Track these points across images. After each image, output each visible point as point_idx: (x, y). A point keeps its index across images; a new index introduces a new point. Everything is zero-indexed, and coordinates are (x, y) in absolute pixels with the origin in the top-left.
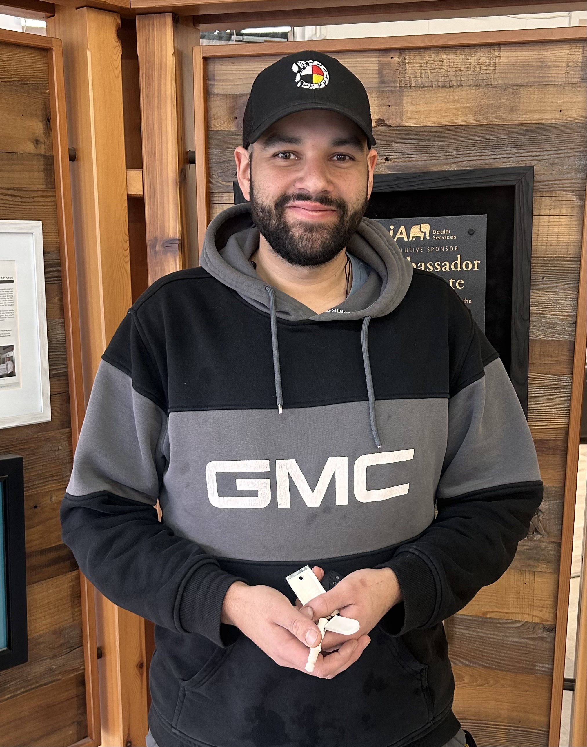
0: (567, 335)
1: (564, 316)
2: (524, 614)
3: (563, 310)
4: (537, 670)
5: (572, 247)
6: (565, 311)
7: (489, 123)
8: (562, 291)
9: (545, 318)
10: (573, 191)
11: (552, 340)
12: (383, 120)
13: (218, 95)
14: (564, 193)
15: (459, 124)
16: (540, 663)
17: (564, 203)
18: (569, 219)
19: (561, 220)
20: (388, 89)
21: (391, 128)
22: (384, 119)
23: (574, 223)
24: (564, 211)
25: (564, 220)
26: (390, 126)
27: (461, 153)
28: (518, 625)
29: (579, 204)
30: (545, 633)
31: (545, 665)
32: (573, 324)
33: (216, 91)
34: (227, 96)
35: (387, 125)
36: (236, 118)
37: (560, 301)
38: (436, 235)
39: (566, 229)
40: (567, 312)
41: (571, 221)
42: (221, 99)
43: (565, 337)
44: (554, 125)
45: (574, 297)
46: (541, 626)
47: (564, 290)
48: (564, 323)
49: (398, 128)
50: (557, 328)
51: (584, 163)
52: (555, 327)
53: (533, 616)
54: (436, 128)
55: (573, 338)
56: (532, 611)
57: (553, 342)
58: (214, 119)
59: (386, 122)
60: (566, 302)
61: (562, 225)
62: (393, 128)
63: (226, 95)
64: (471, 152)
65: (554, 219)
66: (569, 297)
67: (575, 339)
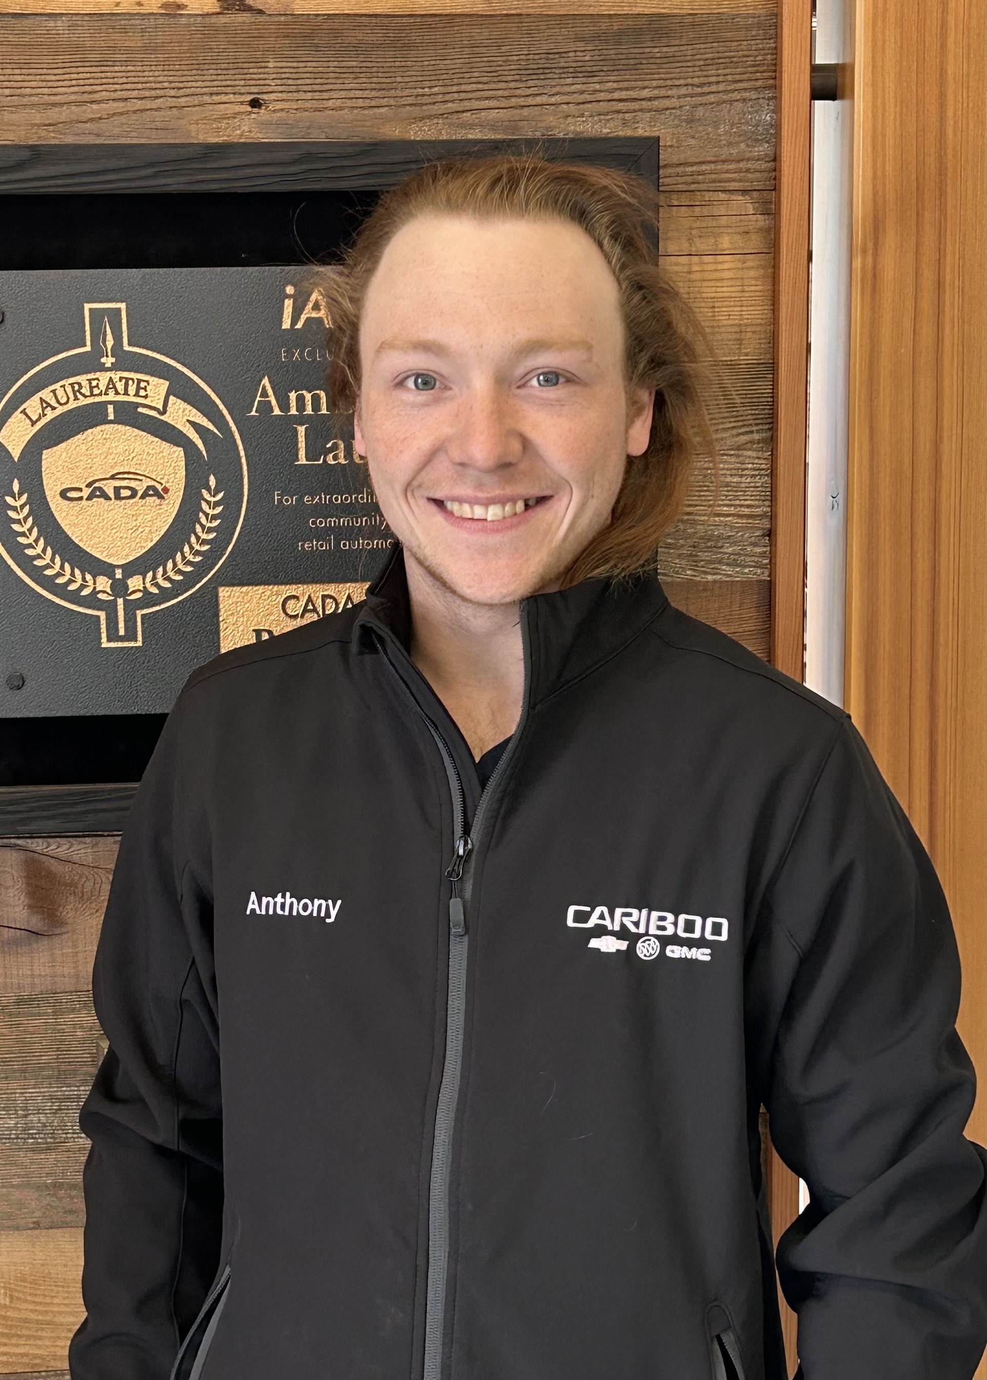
0: (751, 567)
1: (741, 516)
3: (737, 502)
5: (749, 335)
6: (742, 502)
7: (524, 11)
8: (732, 452)
9: (697, 523)
10: (744, 192)
11: (715, 582)
14: (722, 196)
15: (448, 12)
17: (723, 221)
18: (740, 265)
19: (720, 267)
21: (262, 19)
23: (752, 273)
24: (725, 243)
25: (726, 266)
26: (260, 12)
27: (455, 89)
29: (761, 224)
32: (763, 535)
35: (249, 8)
37: (729, 479)
39: (733, 289)
40: (748, 506)
41: (743, 269)
43: (747, 570)
44: (689, 19)
45: (763, 466)
47: (738, 449)
48: (741, 536)
49: (282, 19)
50: (726, 550)
51: (768, 118)
52: (721, 547)
54: (385, 20)
55: (767, 573)
57: (718, 585)
59: (249, 1)
60: (743, 480)
61: (722, 279)
62: (268, 18)
64: (480, 86)
65: (701, 263)
66: (750, 466)
67: (770, 575)
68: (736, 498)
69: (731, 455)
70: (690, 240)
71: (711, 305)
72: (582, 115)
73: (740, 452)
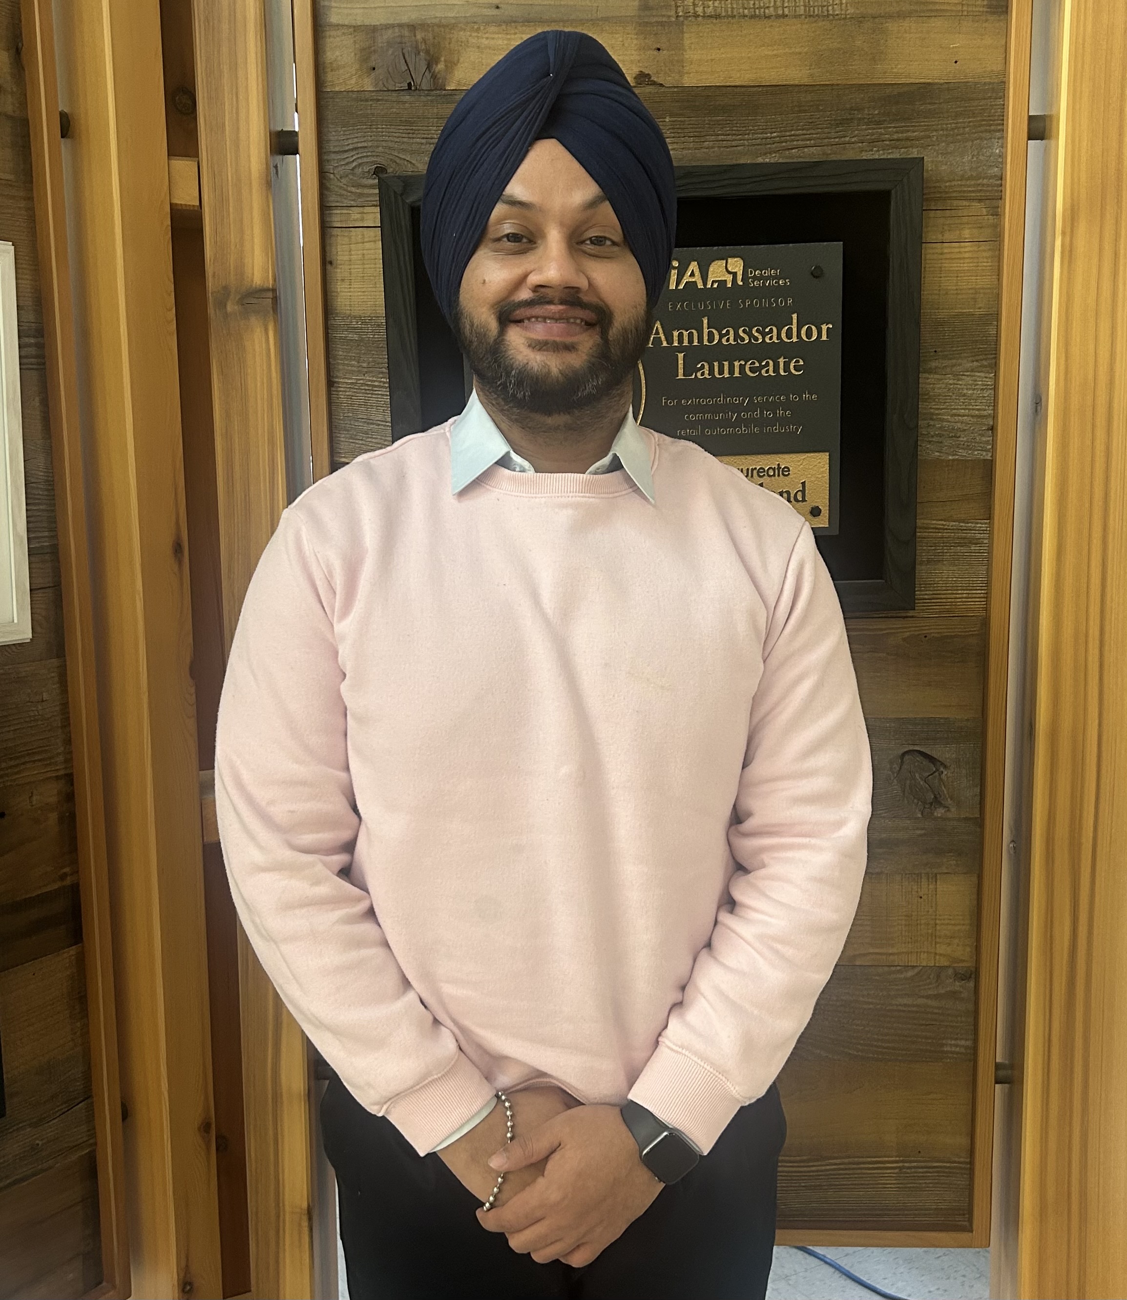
0: (979, 450)
1: (972, 416)
2: (921, 952)
3: (971, 407)
4: (947, 1052)
5: (982, 295)
6: (974, 407)
7: (835, 82)
8: (968, 373)
9: (943, 420)
10: (980, 200)
11: (953, 460)
12: (648, 74)
13: (338, 26)
14: (965, 203)
15: (785, 83)
16: (952, 1039)
17: (965, 220)
18: (975, 248)
19: (963, 250)
20: (655, 19)
21: (663, 89)
22: (650, 73)
23: (984, 254)
24: (967, 233)
25: (966, 250)
26: (661, 85)
27: (788, 134)
28: (910, 974)
29: (991, 221)
30: (957, 983)
31: (959, 1042)
32: (988, 430)
33: (334, 17)
34: (356, 28)
35: (654, 83)
36: (374, 69)
37: (965, 391)
38: (755, 278)
39: (971, 265)
40: (978, 410)
41: (977, 251)
42: (344, 33)
43: (976, 453)
44: (946, 86)
45: (989, 383)
46: (950, 971)
47: (972, 371)
48: (973, 430)
49: (676, 90)
50: (962, 439)
51: (997, 151)
52: (959, 437)
53: (936, 954)
54: (743, 89)
55: (990, 454)
56: (933, 945)
57: (956, 463)
58: (332, 70)
59: (654, 78)
60: (975, 392)
61: (964, 258)
62: (667, 90)
63: (354, 27)
64: (804, 132)
65: (950, 247)
66: (980, 383)
67: (992, 456)
68: (970, 404)
69: (967, 376)
70: (942, 233)
71: (956, 275)
72: (872, 150)
73: (972, 374)
